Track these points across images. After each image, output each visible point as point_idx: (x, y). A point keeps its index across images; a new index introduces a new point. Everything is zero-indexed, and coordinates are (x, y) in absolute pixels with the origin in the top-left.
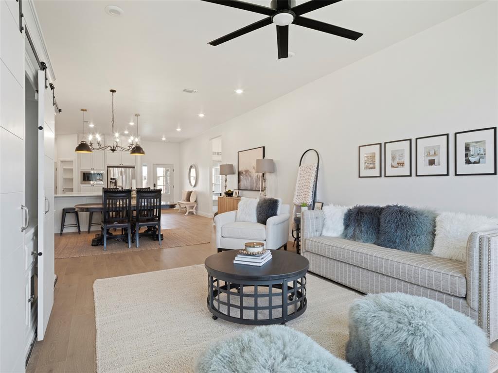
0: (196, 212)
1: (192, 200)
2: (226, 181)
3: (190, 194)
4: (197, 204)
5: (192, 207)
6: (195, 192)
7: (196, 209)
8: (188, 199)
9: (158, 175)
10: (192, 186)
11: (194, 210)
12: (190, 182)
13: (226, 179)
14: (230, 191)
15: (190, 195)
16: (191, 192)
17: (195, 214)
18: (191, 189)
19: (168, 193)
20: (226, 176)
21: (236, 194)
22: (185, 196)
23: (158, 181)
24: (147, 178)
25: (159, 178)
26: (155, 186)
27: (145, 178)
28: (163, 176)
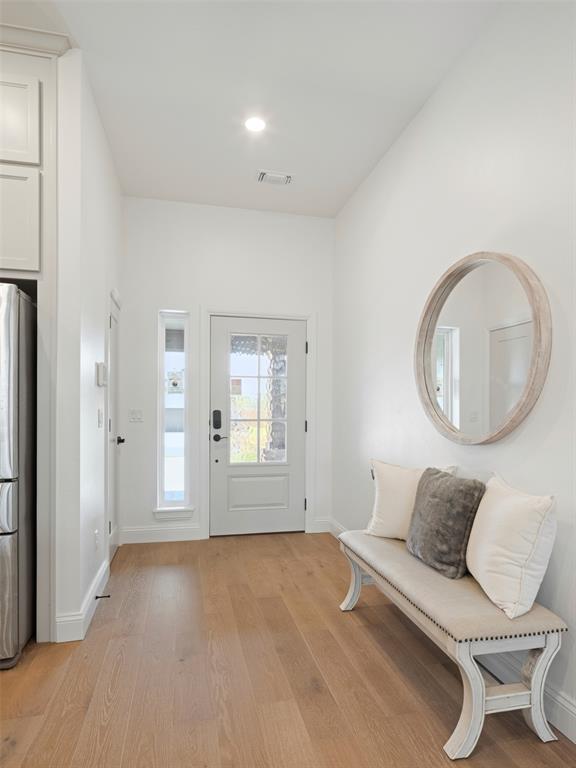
24: (183, 384)
25: (238, 382)
26: (217, 424)
27: (175, 385)
28: (259, 377)
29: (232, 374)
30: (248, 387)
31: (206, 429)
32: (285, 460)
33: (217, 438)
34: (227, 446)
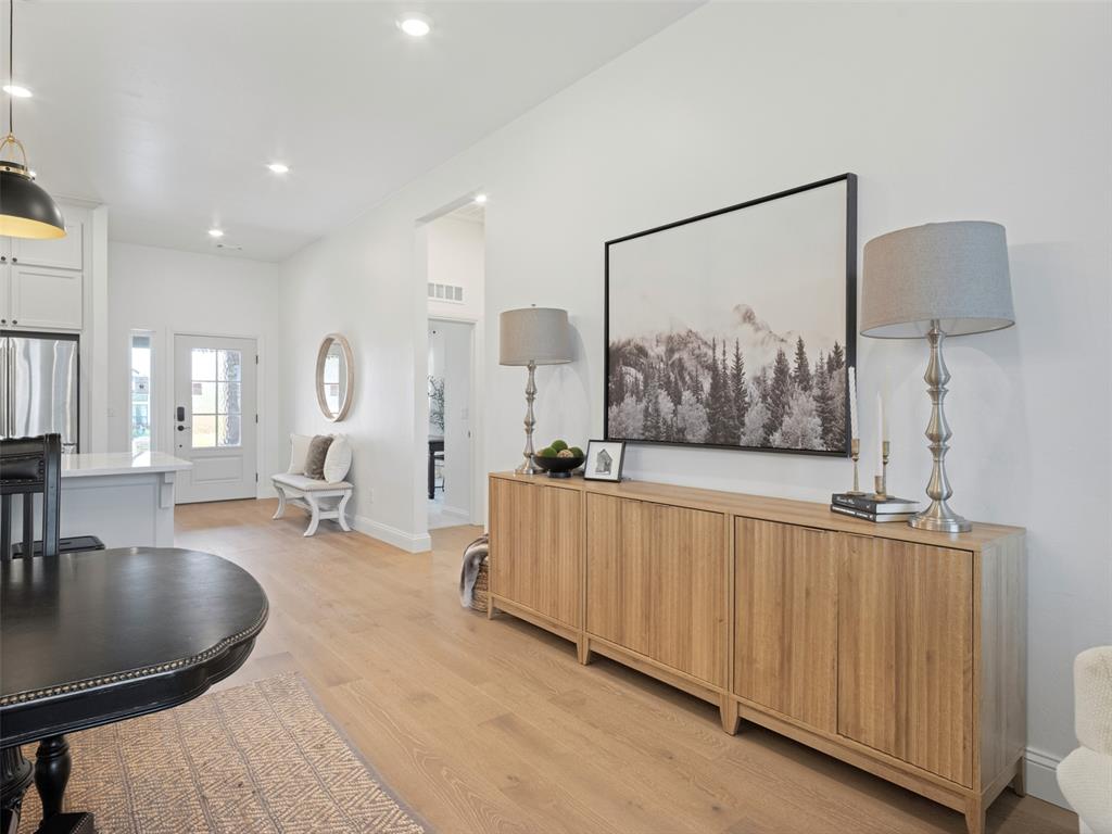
0: (349, 521)
1: (334, 470)
2: (531, 396)
3: (322, 447)
4: (353, 489)
5: (334, 502)
6: (346, 439)
7: (352, 506)
8: (317, 470)
9: (196, 376)
10: (329, 415)
11: (339, 514)
12: (323, 402)
13: (532, 382)
14: (560, 446)
15: (324, 452)
16: (328, 442)
17: (346, 528)
18: (326, 428)
19: (236, 441)
20: (531, 369)
21: (607, 467)
22: (301, 457)
23: (195, 398)
24: (148, 386)
25: (199, 386)
26: (181, 417)
27: (141, 387)
28: (217, 381)
29: (193, 378)
30: (209, 389)
31: (173, 422)
32: (239, 444)
33: (181, 428)
34: (190, 435)
